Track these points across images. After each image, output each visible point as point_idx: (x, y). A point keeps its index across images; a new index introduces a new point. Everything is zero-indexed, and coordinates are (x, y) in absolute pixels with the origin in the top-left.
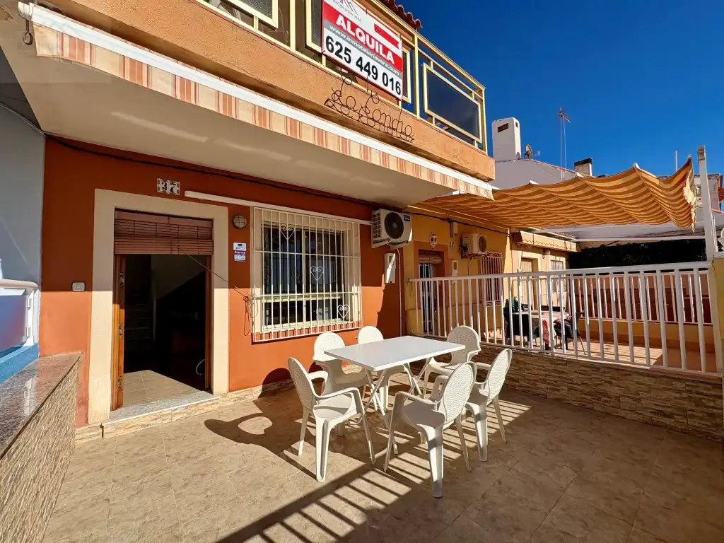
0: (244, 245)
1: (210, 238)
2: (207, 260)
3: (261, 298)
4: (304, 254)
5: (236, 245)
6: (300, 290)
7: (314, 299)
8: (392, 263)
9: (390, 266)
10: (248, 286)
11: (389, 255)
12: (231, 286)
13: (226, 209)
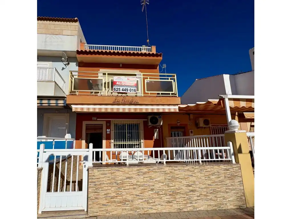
0: (109, 130)
1: (102, 128)
2: (102, 134)
3: (113, 143)
4: (127, 131)
5: (107, 130)
6: (126, 141)
7: (132, 143)
8: (157, 132)
9: (156, 133)
10: (110, 140)
11: (155, 129)
12: (106, 140)
13: (105, 122)
